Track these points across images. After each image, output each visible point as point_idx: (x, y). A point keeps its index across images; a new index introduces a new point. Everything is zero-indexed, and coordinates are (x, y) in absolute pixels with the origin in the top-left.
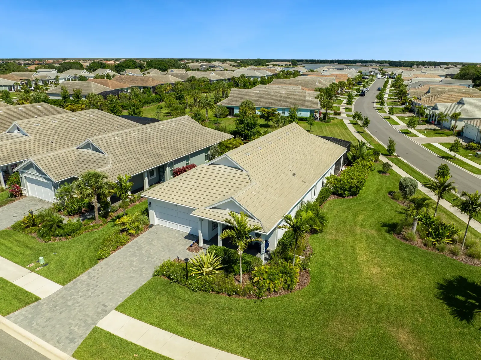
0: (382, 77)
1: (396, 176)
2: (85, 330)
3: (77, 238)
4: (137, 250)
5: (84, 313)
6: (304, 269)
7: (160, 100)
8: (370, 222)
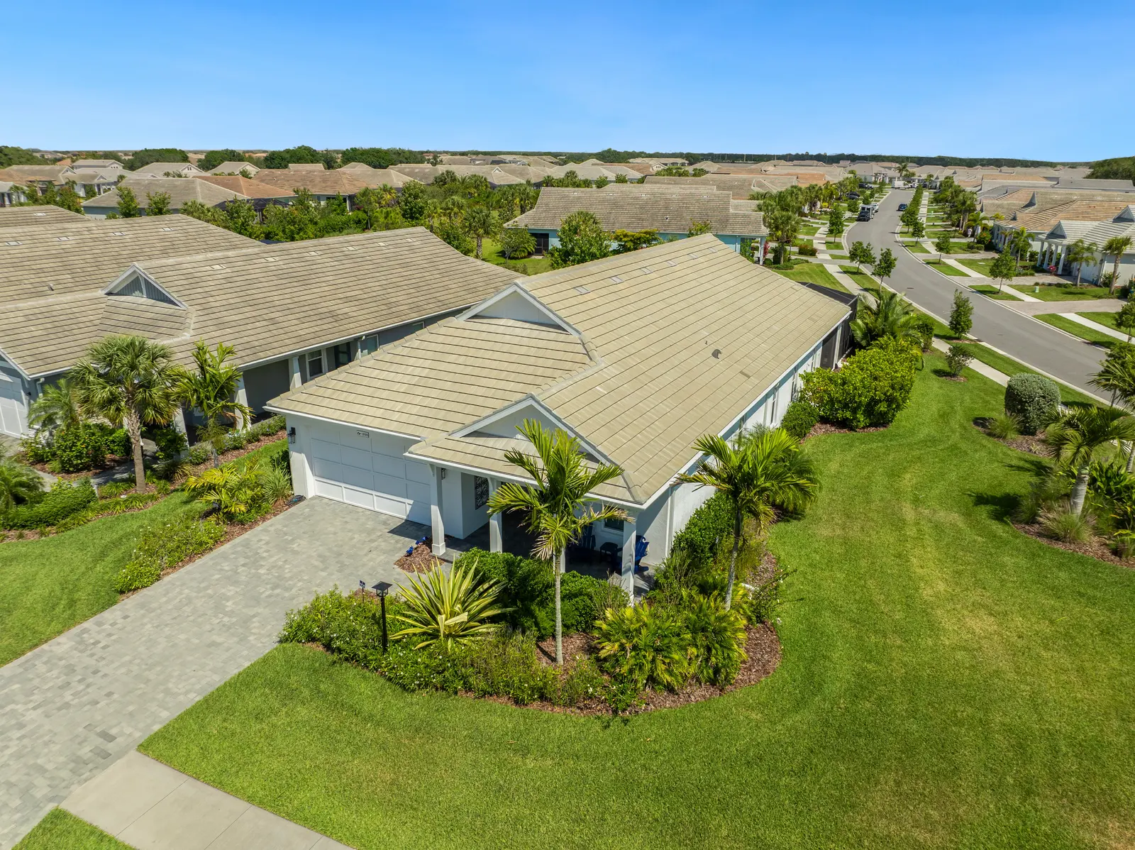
0: (905, 185)
1: (985, 383)
2: (15, 822)
3: (73, 532)
4: (244, 565)
5: (31, 762)
6: (760, 619)
7: (367, 223)
8: (938, 492)
